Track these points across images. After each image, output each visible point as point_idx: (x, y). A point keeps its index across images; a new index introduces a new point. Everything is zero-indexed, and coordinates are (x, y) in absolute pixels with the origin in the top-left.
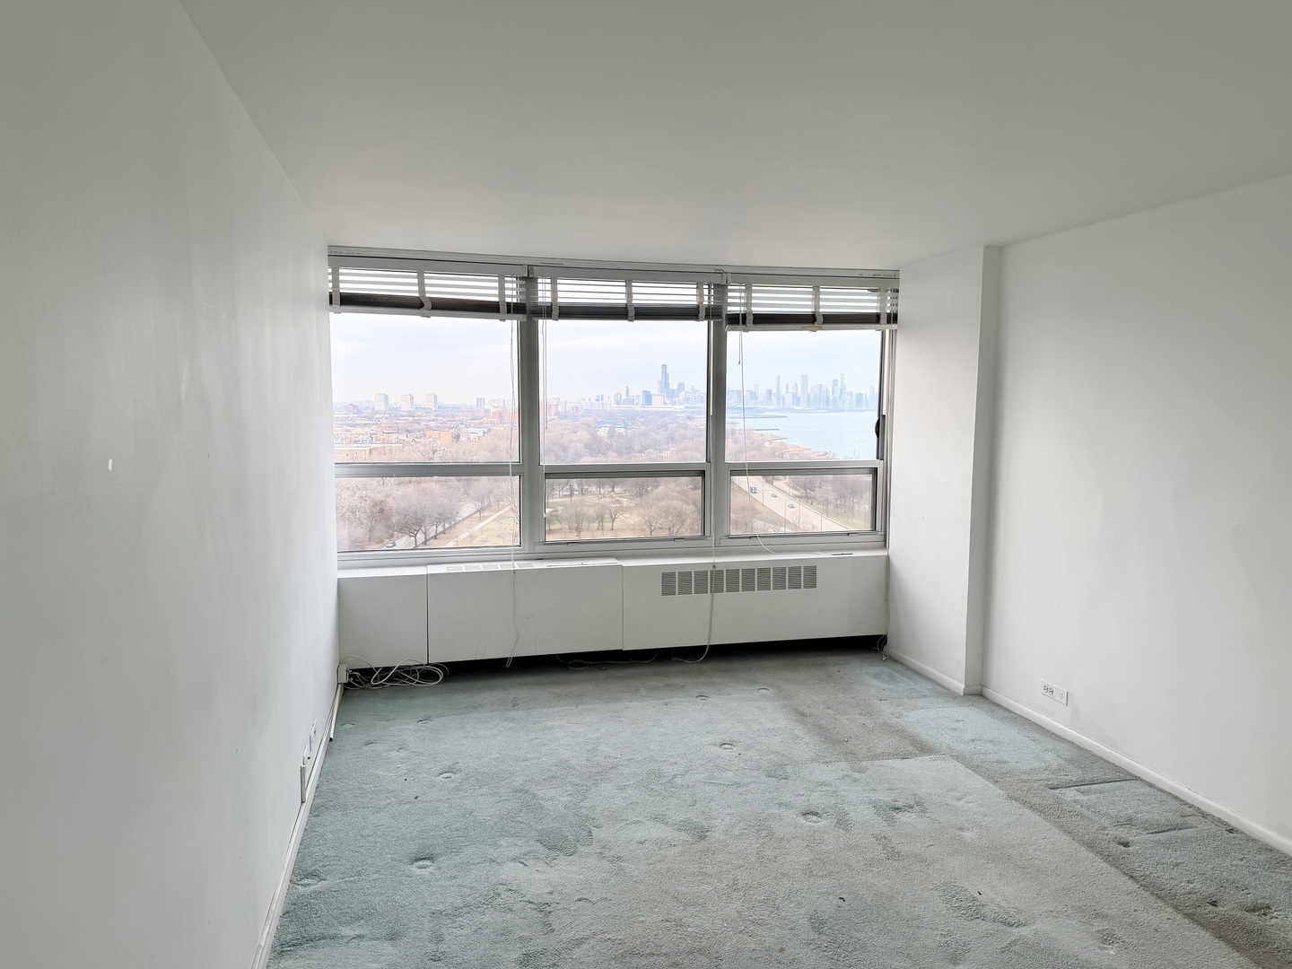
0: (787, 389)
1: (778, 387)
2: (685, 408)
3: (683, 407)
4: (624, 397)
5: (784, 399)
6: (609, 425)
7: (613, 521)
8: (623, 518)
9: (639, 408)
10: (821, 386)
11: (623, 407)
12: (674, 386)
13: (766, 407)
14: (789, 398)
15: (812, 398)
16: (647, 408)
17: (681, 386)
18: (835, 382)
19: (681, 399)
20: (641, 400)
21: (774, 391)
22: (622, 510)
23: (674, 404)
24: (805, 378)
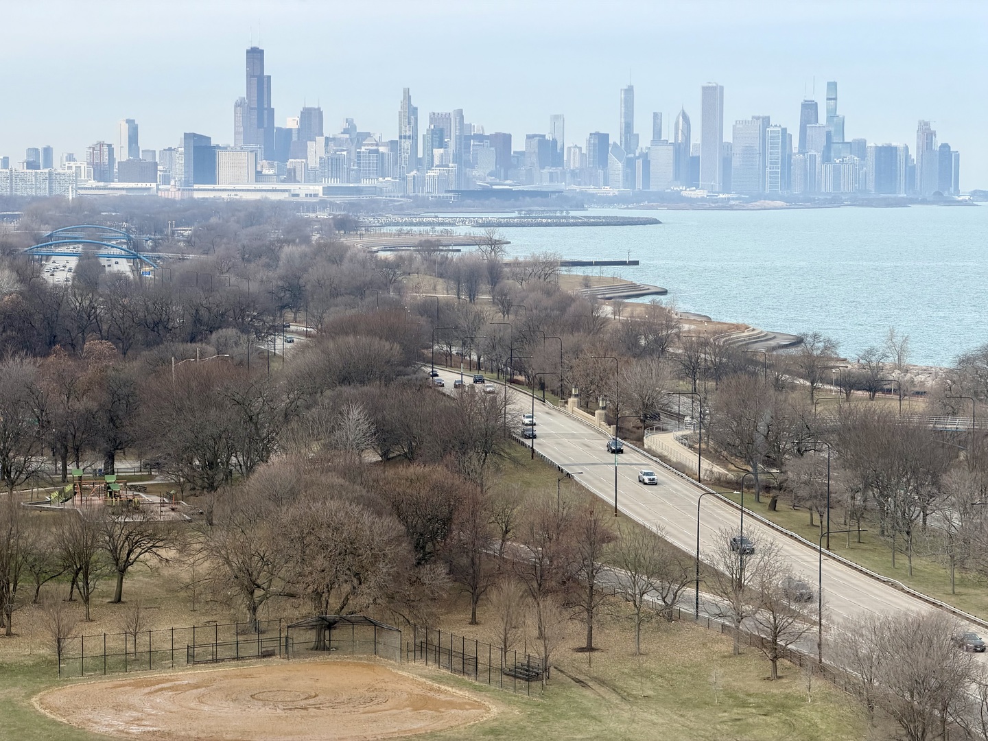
0: (657, 132)
1: (628, 127)
2: (328, 190)
3: (318, 189)
4: (122, 155)
5: (647, 164)
6: (80, 248)
7: (122, 572)
8: (154, 562)
9: (171, 192)
10: (766, 121)
11: (120, 187)
12: (287, 118)
13: (591, 189)
14: (663, 160)
15: (736, 162)
16: (202, 192)
17: (311, 118)
18: (809, 108)
19: (313, 161)
20: (179, 166)
21: (615, 138)
22: (150, 534)
23: (291, 177)
24: (712, 97)
